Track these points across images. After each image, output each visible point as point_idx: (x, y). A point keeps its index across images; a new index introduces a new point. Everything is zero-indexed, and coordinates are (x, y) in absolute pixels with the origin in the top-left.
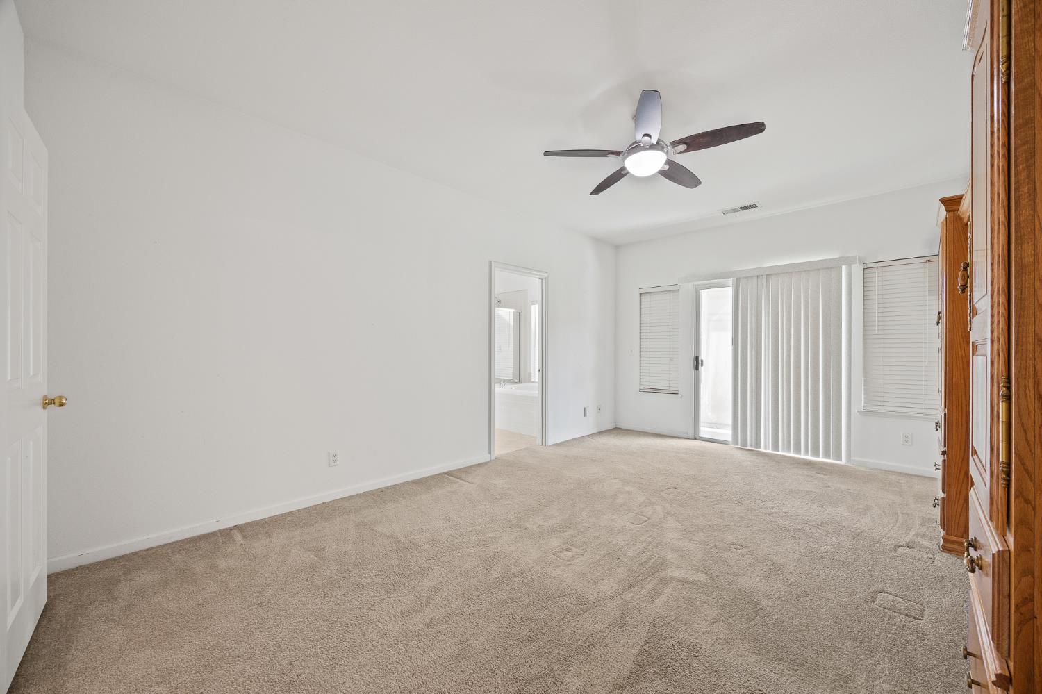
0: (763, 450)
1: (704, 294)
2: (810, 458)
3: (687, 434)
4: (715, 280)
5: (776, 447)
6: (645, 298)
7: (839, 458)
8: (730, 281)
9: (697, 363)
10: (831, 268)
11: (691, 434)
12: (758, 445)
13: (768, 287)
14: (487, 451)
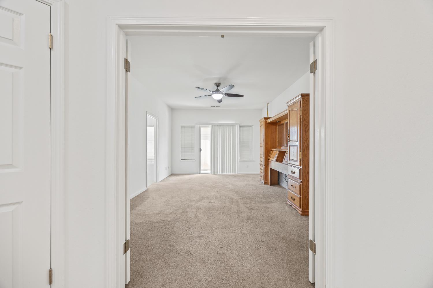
0: (219, 174)
1: (202, 128)
2: (229, 174)
3: (197, 172)
4: (206, 125)
5: (222, 172)
6: (183, 129)
7: (235, 173)
8: (210, 126)
9: (200, 150)
10: (233, 125)
11: (199, 173)
12: (218, 173)
13: (220, 128)
14: (145, 186)
